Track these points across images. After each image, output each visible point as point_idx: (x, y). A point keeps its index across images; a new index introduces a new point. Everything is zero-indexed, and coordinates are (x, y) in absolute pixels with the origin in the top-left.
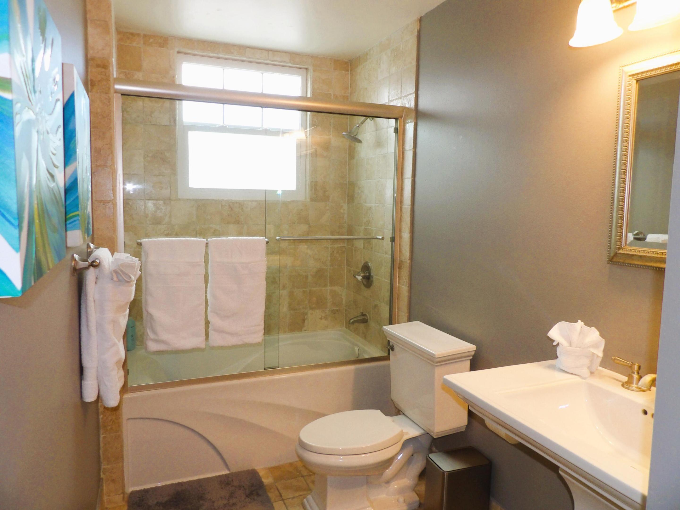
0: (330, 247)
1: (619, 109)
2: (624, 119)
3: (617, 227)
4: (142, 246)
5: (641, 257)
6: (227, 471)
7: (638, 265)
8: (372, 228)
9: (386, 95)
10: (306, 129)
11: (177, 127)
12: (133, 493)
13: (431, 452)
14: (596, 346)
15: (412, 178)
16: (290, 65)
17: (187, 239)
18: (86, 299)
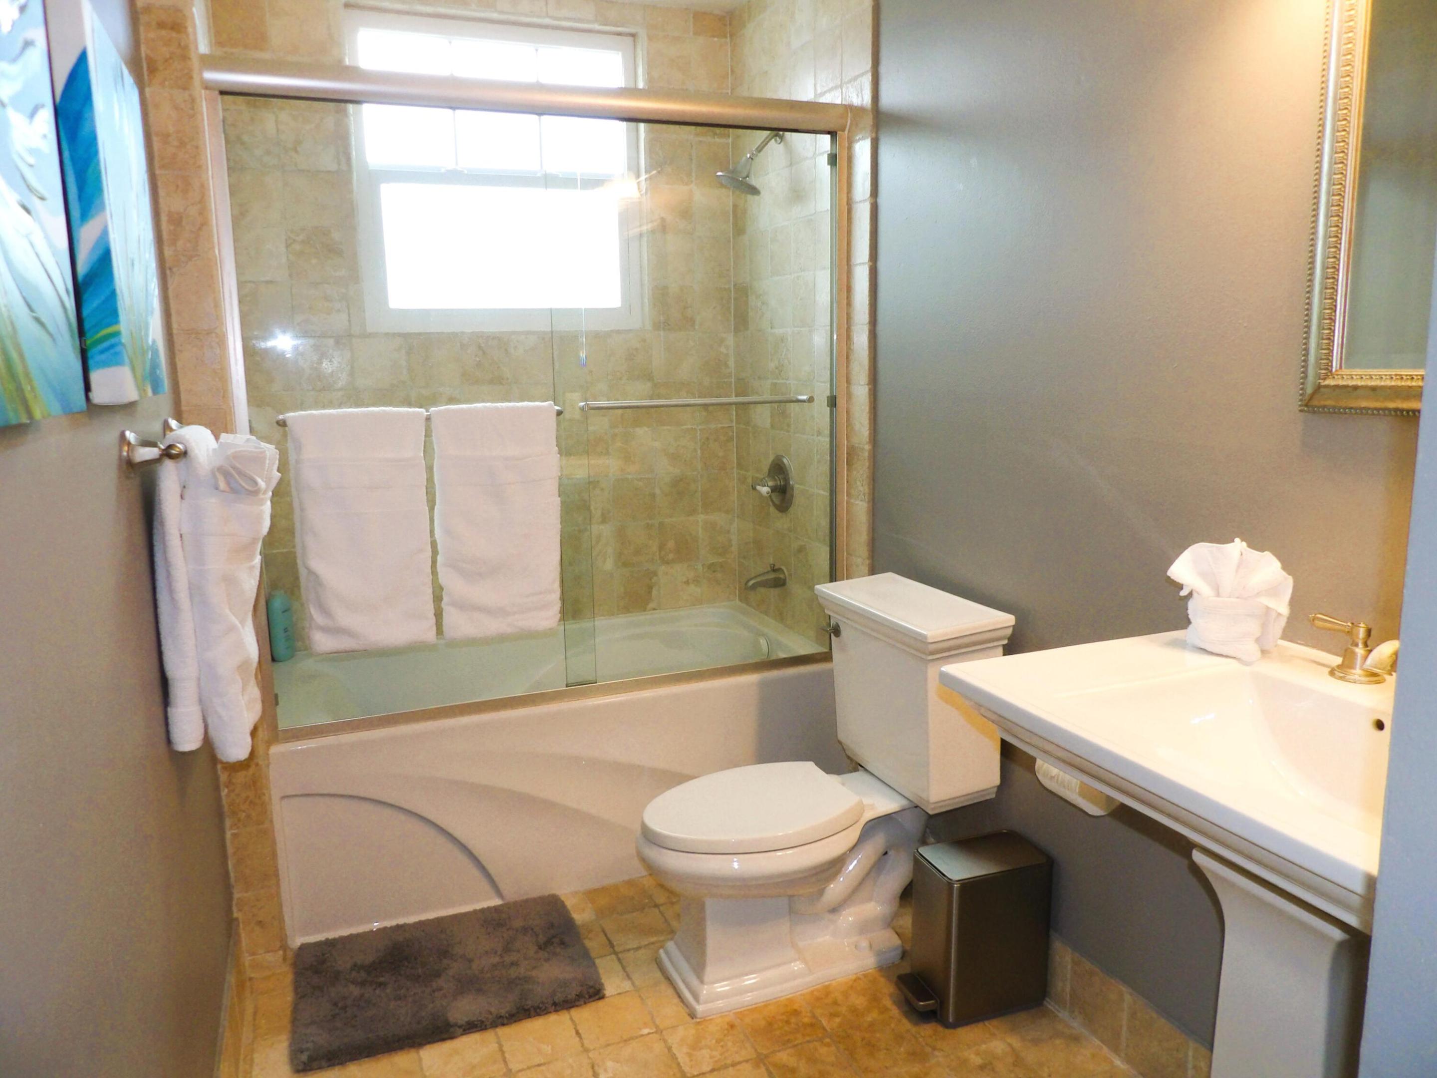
0: (700, 430)
1: (1326, 56)
2: (1339, 76)
3: (1321, 327)
4: (287, 429)
5: (1374, 389)
6: (497, 900)
7: (1368, 409)
8: (788, 382)
9: (810, 81)
10: (638, 176)
11: (355, 174)
12: (303, 947)
13: (924, 842)
14: (1273, 591)
15: (871, 264)
16: (597, 27)
17: (384, 411)
18: (164, 533)
